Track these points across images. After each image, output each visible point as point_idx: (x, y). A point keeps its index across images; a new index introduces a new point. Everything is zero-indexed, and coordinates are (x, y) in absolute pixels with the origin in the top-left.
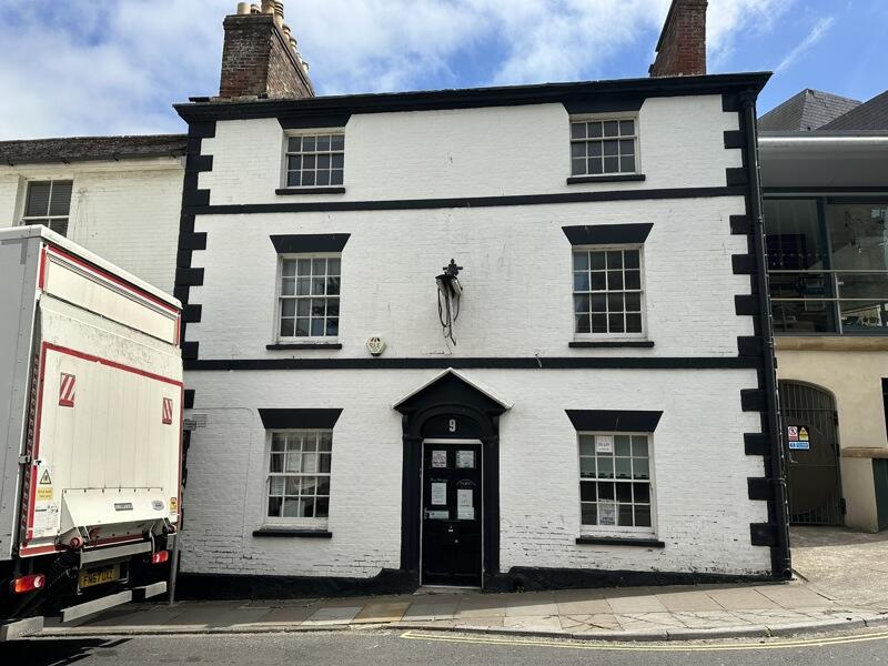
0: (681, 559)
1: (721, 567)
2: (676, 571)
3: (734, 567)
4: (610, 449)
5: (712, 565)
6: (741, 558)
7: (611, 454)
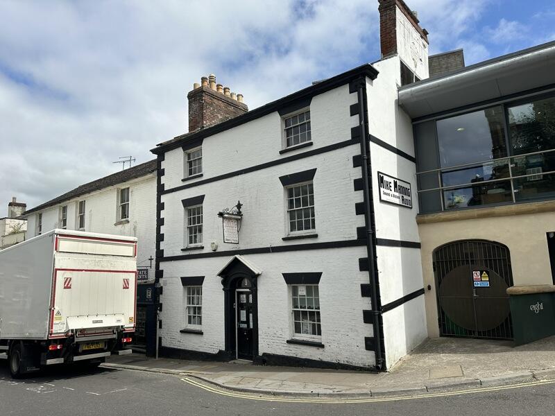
0: (333, 355)
1: (351, 361)
2: (330, 361)
3: (357, 362)
4: (304, 293)
5: (347, 359)
6: (360, 356)
7: (304, 296)
